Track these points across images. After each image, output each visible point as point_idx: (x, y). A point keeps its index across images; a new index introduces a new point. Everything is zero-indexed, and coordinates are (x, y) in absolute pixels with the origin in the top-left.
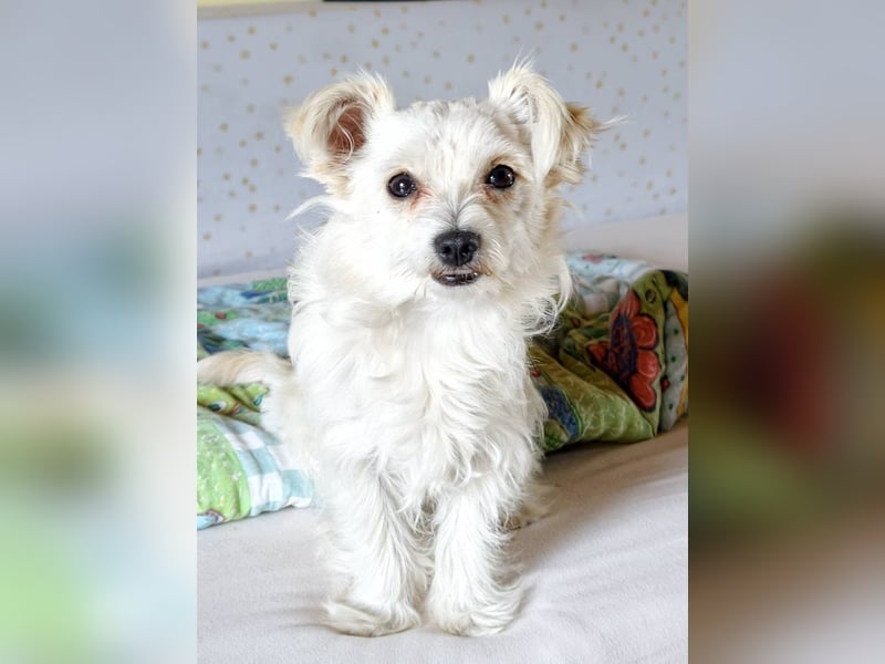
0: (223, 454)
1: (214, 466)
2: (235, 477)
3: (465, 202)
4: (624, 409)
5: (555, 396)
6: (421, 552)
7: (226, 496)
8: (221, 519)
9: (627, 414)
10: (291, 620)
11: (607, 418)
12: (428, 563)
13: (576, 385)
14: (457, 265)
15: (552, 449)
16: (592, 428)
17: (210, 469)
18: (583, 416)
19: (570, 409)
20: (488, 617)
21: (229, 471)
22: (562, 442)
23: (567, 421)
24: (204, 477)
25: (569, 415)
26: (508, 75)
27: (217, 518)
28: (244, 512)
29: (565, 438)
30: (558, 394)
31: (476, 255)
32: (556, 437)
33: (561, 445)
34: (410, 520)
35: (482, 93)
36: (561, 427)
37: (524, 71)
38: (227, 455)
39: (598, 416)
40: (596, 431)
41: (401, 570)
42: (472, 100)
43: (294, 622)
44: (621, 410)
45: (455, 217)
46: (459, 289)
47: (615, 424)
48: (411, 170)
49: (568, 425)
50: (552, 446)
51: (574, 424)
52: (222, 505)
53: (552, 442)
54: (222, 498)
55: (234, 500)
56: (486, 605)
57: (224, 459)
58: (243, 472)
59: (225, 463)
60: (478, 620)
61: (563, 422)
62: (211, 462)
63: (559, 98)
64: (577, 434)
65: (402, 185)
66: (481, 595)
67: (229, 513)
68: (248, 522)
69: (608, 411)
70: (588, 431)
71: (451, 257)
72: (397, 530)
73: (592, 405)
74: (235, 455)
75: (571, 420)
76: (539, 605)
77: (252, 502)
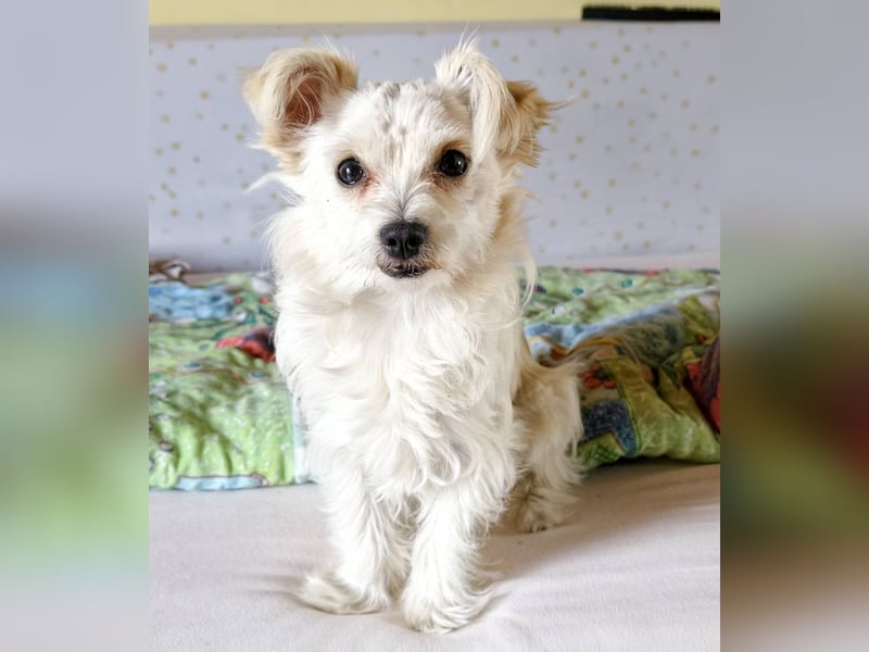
0: (281, 425)
1: (269, 434)
2: (283, 447)
3: (413, 191)
4: (691, 431)
5: (619, 410)
6: (400, 544)
7: (271, 463)
8: (265, 483)
9: (693, 435)
10: (264, 586)
11: (670, 438)
12: (404, 554)
13: (646, 401)
14: (404, 259)
15: (606, 460)
16: (652, 445)
17: (265, 436)
18: (643, 433)
19: (631, 425)
20: (447, 618)
21: (280, 441)
22: (616, 455)
23: (624, 436)
24: (257, 442)
25: (627, 430)
26: (454, 53)
27: (261, 482)
28: (289, 478)
29: (619, 452)
30: (622, 408)
31: (422, 248)
32: (610, 449)
33: (617, 458)
34: (390, 510)
35: (430, 74)
36: (617, 441)
37: (469, 49)
38: (285, 426)
39: (659, 435)
40: (657, 449)
41: (377, 555)
42: (419, 81)
43: (267, 588)
44: (687, 431)
45: (402, 207)
46: (406, 281)
47: (678, 443)
48: (359, 155)
49: (625, 440)
50: (607, 457)
51: (631, 440)
52: (266, 470)
53: (606, 454)
54: (267, 464)
55: (278, 467)
56: (451, 605)
57: (280, 429)
58: (292, 442)
59: (279, 434)
60: (436, 618)
61: (620, 435)
62: (267, 430)
63: (499, 78)
64: (635, 449)
65: (348, 170)
66: (450, 596)
67: (272, 478)
68: (293, 488)
69: (671, 430)
70: (648, 448)
71: (397, 249)
72: (377, 521)
73: (654, 424)
74: (291, 426)
75: (628, 436)
76: (501, 612)
77: (296, 470)
